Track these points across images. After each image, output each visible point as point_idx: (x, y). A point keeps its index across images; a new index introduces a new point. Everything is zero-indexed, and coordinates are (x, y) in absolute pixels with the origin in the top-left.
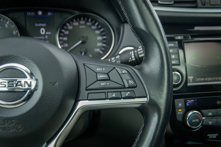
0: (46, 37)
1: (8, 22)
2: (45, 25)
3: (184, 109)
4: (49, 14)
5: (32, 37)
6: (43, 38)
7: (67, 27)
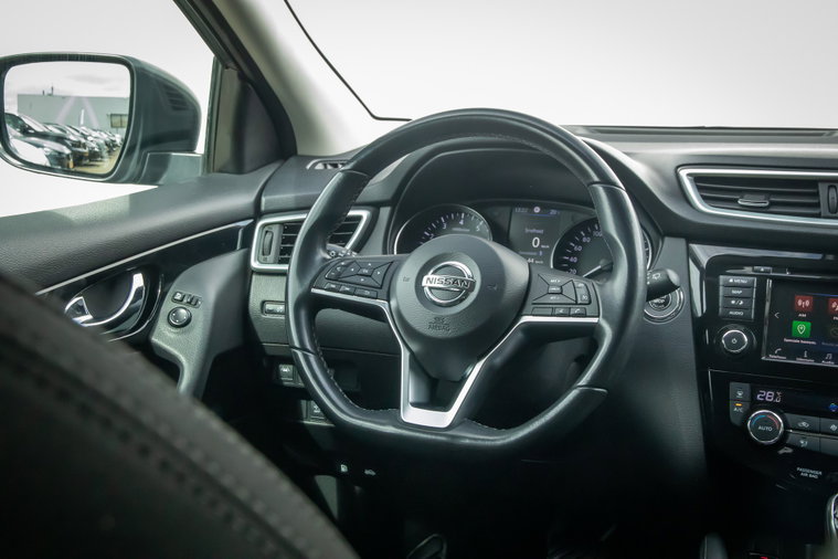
0: (541, 253)
1: (481, 223)
2: (541, 232)
3: (748, 404)
4: (553, 212)
5: (517, 252)
6: (535, 254)
7: (581, 237)
